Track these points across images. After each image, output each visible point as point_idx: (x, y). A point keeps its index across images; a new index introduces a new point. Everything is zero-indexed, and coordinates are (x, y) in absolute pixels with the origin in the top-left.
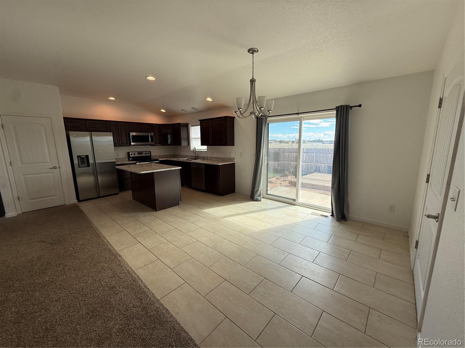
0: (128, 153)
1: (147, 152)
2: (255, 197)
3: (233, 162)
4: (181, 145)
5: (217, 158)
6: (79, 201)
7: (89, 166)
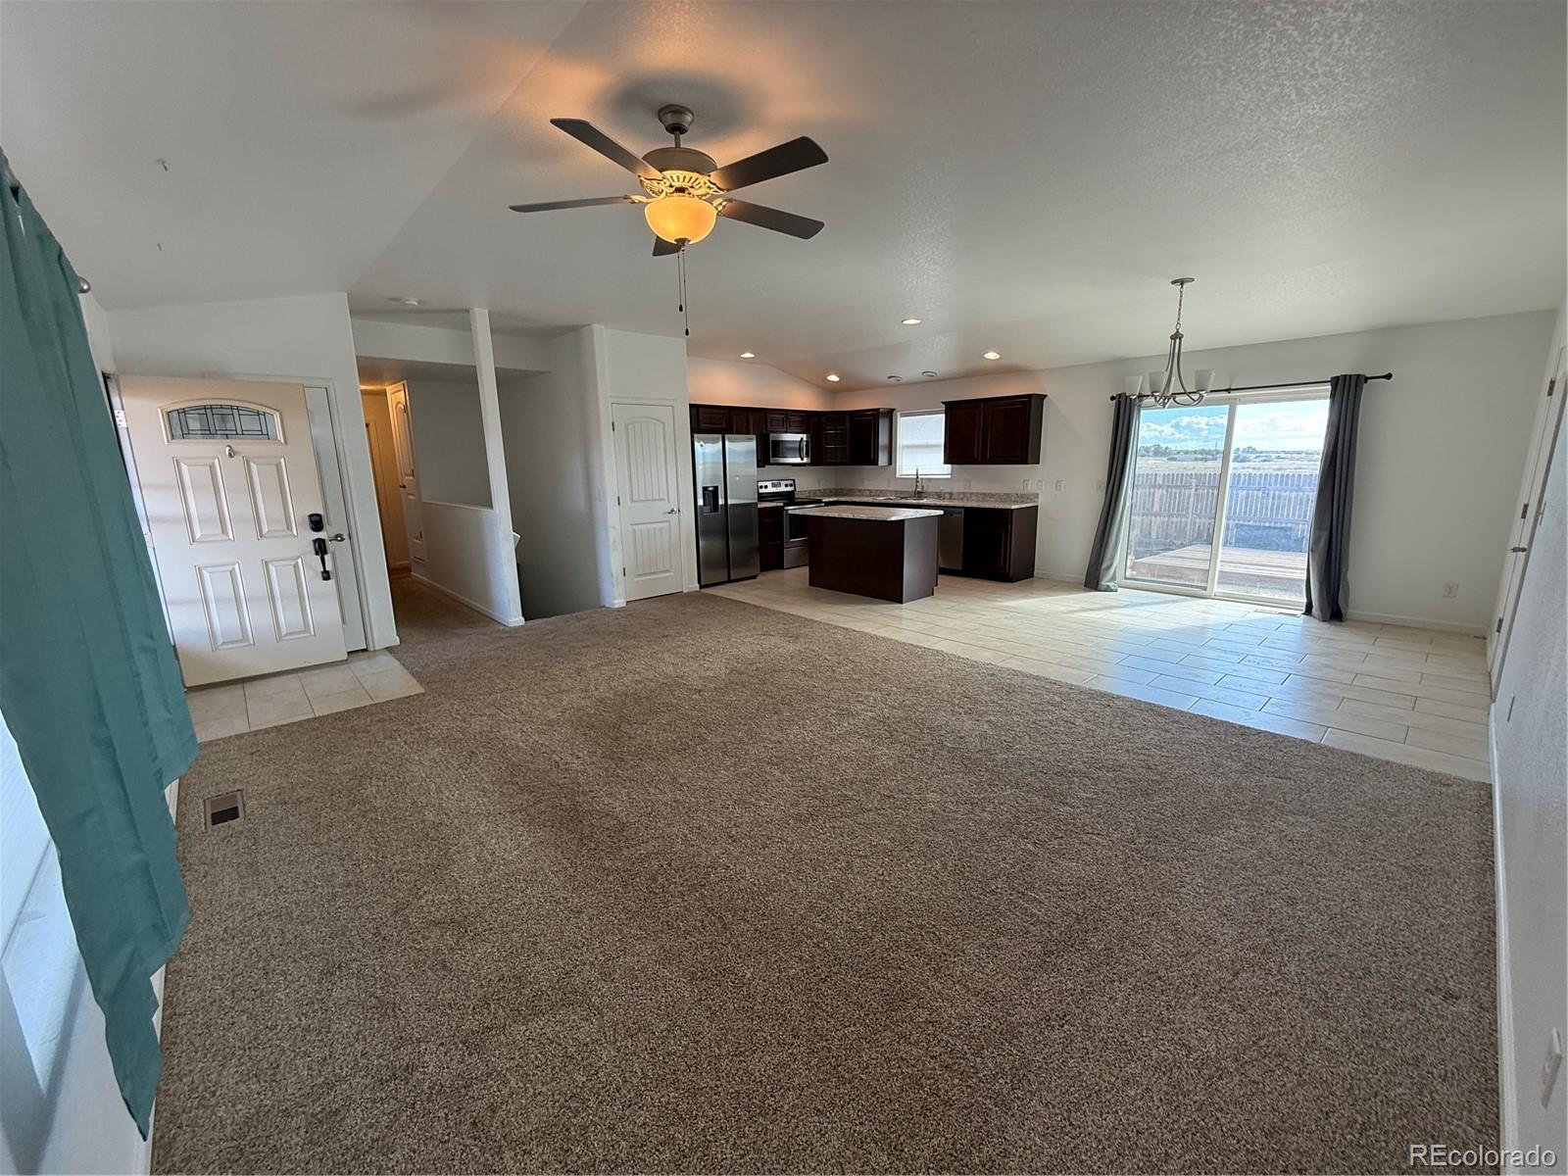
1: (788, 483)
2: (1104, 583)
3: (1035, 504)
4: (875, 465)
5: (985, 494)
6: (701, 587)
7: (717, 511)
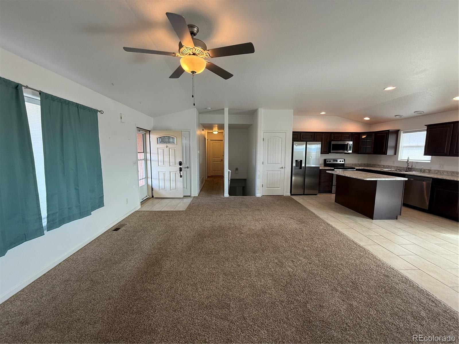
0: (325, 160)
1: (342, 160)
4: (386, 154)
5: (453, 172)
6: (291, 195)
7: (301, 169)
